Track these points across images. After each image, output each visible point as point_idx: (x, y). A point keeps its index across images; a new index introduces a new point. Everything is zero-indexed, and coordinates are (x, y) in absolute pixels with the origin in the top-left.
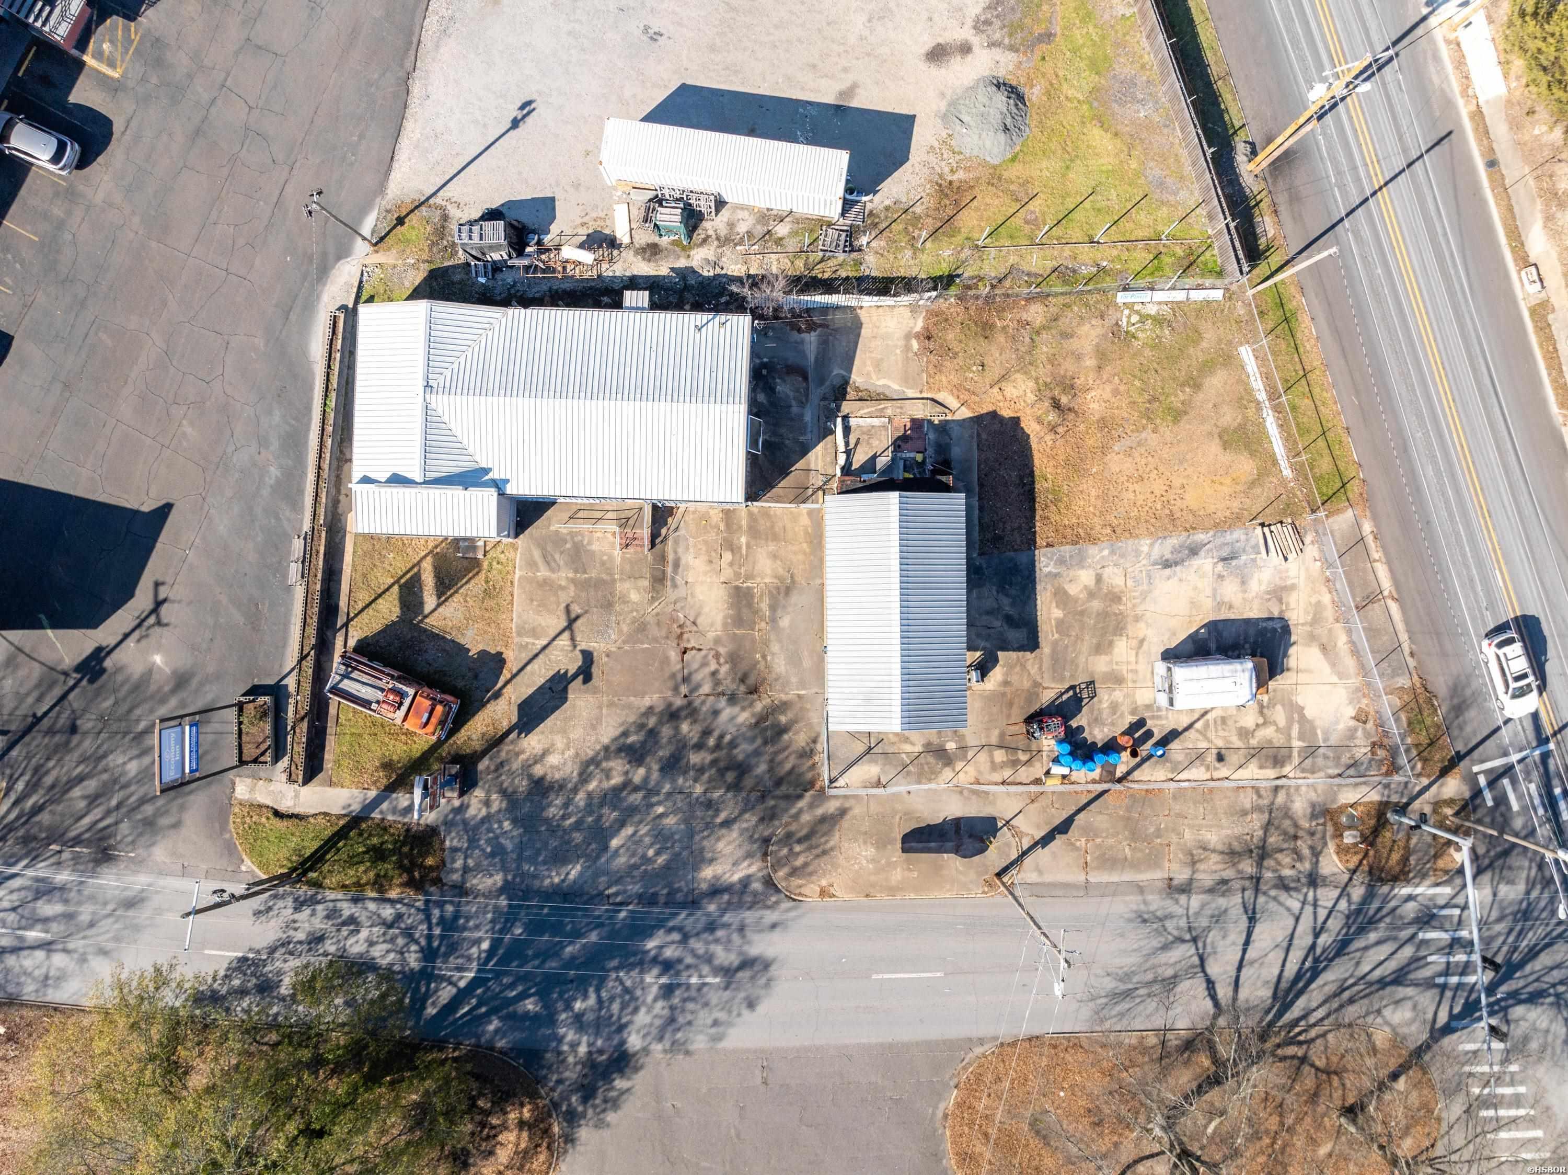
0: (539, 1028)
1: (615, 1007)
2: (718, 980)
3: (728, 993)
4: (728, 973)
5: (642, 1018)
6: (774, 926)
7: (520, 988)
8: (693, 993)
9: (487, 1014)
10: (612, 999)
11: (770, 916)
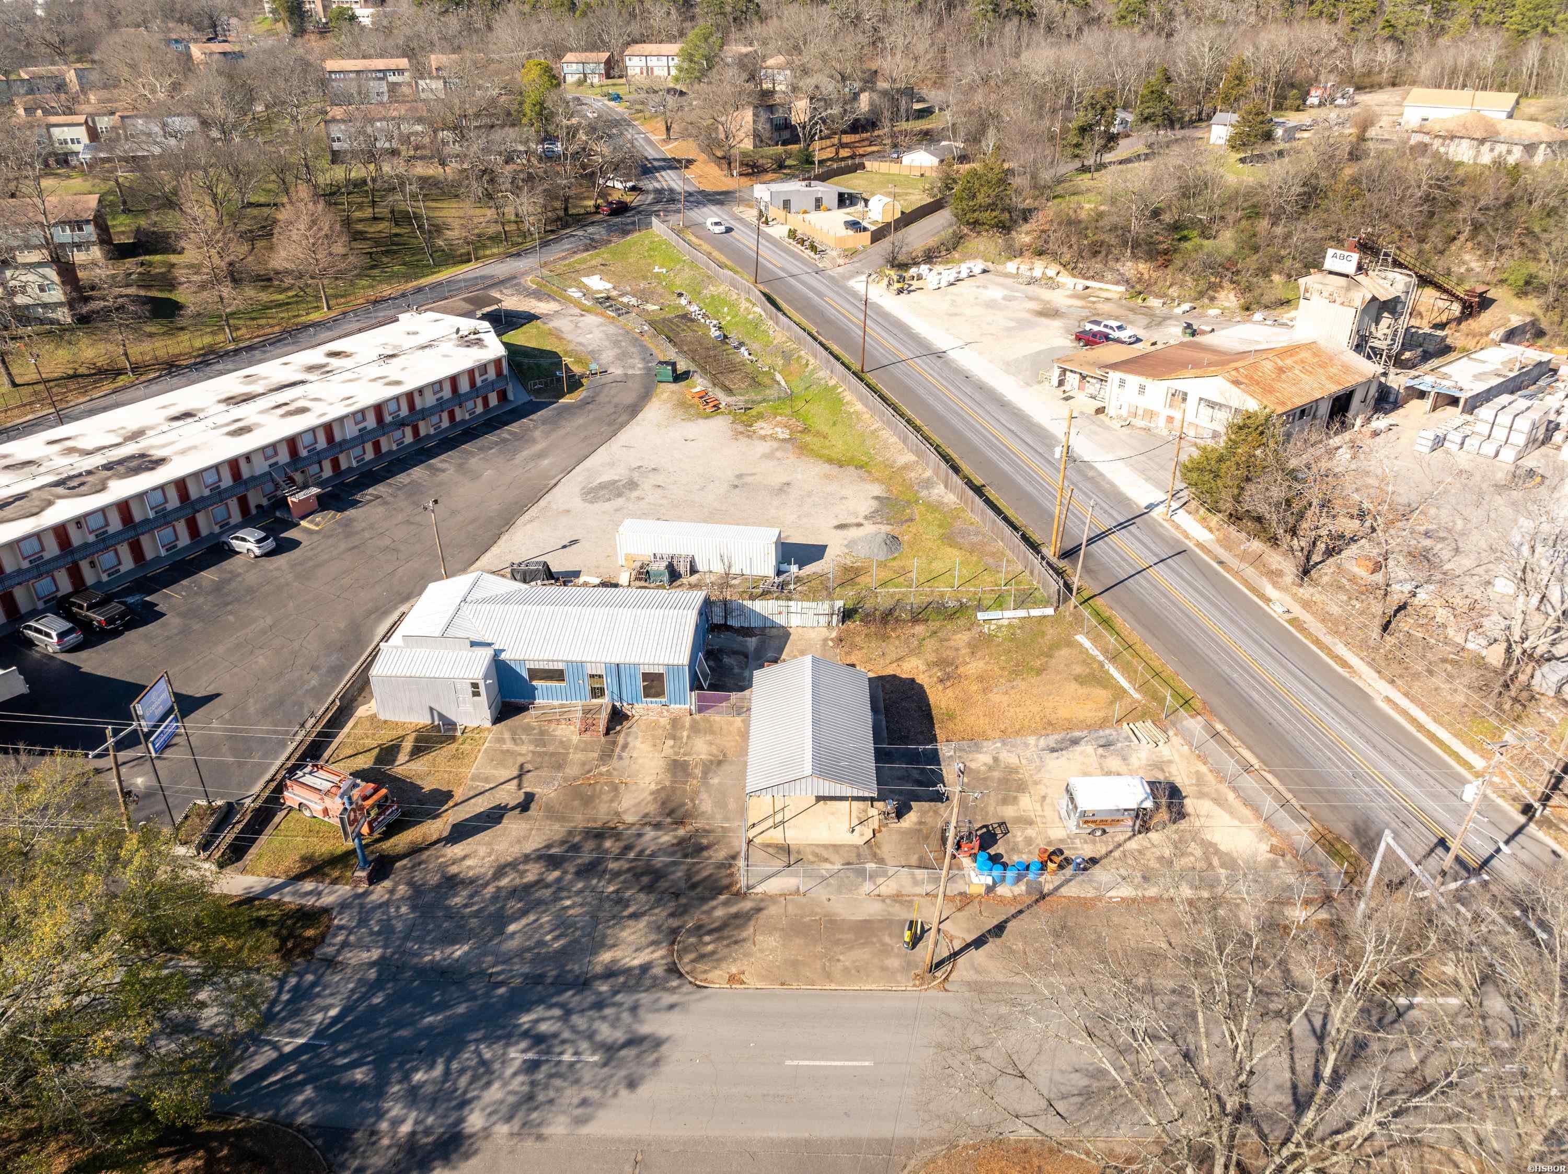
0: (362, 1100)
1: (463, 1081)
2: (596, 1058)
3: (606, 1069)
4: (610, 1051)
5: (495, 1093)
6: (672, 1007)
7: (355, 1056)
8: (563, 1069)
9: (303, 1084)
10: (462, 1071)
11: (668, 999)
